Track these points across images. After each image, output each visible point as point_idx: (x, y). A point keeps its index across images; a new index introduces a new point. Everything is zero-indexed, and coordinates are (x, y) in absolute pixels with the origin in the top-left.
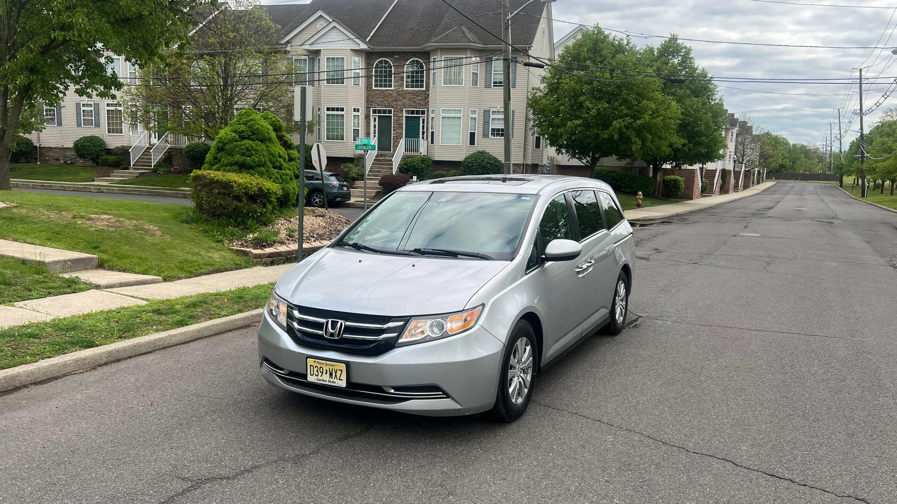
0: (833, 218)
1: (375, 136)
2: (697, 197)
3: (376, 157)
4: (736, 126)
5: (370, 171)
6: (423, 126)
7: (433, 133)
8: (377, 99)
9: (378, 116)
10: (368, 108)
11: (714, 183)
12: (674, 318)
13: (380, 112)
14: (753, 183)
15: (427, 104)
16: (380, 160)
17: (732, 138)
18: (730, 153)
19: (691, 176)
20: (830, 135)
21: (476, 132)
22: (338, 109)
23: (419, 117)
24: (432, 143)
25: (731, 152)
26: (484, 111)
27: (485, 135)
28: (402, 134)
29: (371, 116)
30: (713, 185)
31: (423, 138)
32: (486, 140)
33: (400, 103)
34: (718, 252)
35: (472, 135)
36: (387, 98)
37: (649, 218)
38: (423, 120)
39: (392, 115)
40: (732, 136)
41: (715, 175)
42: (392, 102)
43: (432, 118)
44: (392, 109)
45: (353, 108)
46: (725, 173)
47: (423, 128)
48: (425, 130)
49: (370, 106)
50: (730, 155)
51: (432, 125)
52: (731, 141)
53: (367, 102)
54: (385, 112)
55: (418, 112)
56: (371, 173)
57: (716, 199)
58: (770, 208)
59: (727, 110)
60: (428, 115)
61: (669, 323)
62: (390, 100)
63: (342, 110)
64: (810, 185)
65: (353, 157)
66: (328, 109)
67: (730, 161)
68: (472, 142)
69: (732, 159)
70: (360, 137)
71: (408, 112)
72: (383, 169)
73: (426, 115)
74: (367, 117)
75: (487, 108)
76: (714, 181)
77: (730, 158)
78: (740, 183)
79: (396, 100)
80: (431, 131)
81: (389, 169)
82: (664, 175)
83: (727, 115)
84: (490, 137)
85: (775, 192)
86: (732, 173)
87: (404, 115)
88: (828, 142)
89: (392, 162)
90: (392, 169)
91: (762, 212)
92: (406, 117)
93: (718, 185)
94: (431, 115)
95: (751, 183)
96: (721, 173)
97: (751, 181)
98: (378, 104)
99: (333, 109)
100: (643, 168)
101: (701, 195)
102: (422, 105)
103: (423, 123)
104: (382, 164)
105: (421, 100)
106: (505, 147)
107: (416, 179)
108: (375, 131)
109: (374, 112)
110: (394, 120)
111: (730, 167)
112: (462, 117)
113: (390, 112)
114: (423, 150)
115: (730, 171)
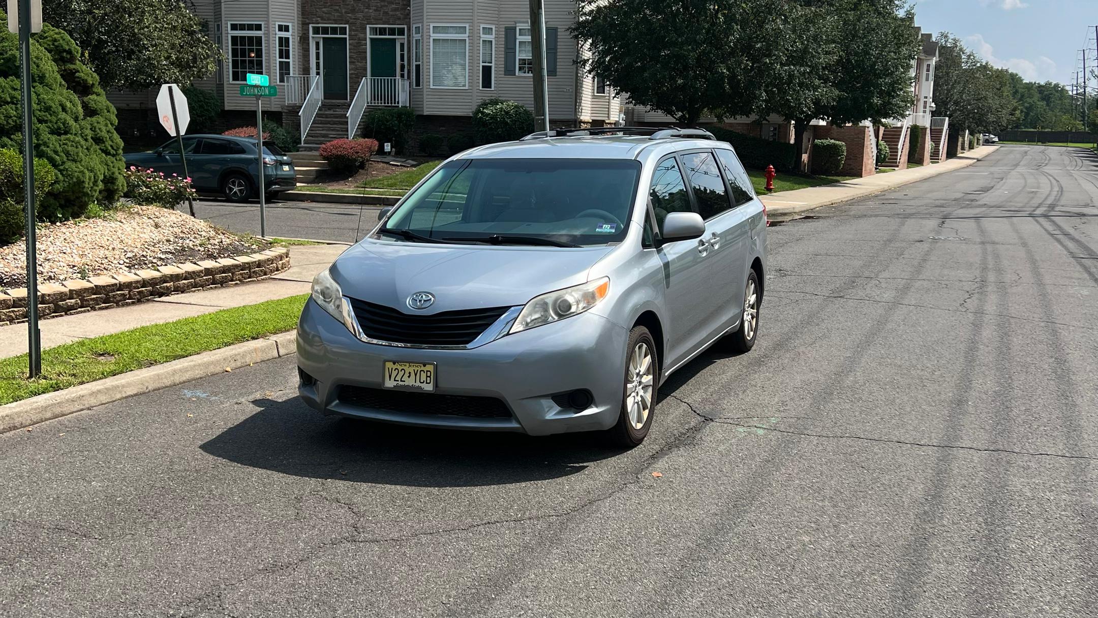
0: (1086, 206)
1: (318, 74)
2: (870, 173)
3: (320, 109)
4: (934, 55)
5: (308, 135)
6: (402, 56)
7: (418, 67)
8: (319, 8)
9: (323, 38)
10: (304, 25)
11: (897, 149)
12: (773, 421)
13: (325, 30)
14: (963, 148)
15: (406, 18)
16: (327, 116)
17: (928, 75)
18: (926, 100)
19: (859, 138)
20: (1083, 70)
21: (493, 65)
22: (250, 27)
23: (395, 39)
24: (418, 84)
25: (926, 97)
26: (506, 27)
27: (509, 71)
28: (366, 69)
29: (311, 38)
30: (897, 152)
31: (402, 76)
32: (510, 78)
33: (360, 15)
34: (885, 274)
35: (487, 71)
36: (337, 8)
37: (781, 211)
38: (402, 45)
39: (347, 36)
40: (928, 70)
41: (900, 135)
42: (346, 13)
43: (416, 40)
44: (347, 26)
45: (277, 24)
46: (916, 133)
47: (402, 59)
48: (406, 63)
49: (307, 21)
50: (925, 103)
51: (416, 52)
52: (927, 79)
53: (303, 14)
54: (334, 30)
55: (392, 31)
56: (311, 138)
57: (902, 175)
58: (986, 190)
59: (919, 28)
60: (409, 36)
61: (761, 432)
62: (343, 11)
63: (258, 27)
64: (1054, 151)
65: (280, 110)
66: (234, 27)
67: (925, 112)
68: (487, 83)
69: (928, 109)
70: (291, 75)
71: (374, 31)
72: (332, 130)
73: (406, 37)
74: (304, 40)
75: (510, 24)
76: (897, 145)
77: (925, 107)
78: (941, 148)
79: (353, 11)
80: (415, 63)
81: (342, 131)
82: (816, 137)
83: (920, 37)
84: (517, 74)
85: (996, 163)
86: (928, 131)
87: (368, 36)
88: (1081, 81)
89: (347, 118)
90: (347, 131)
91: (971, 197)
92: (372, 39)
93: (904, 153)
94: (416, 37)
95: (959, 148)
96: (909, 132)
97: (960, 144)
98: (322, 19)
99: (242, 27)
100: (779, 125)
101: (876, 169)
102: (399, 19)
103: (402, 50)
104: (329, 123)
105: (396, 10)
106: (535, 91)
107: (389, 147)
108: (318, 64)
109: (316, 31)
110: (350, 45)
111: (925, 121)
112: (467, 39)
113: (343, 31)
114: (403, 99)
115: (925, 129)
